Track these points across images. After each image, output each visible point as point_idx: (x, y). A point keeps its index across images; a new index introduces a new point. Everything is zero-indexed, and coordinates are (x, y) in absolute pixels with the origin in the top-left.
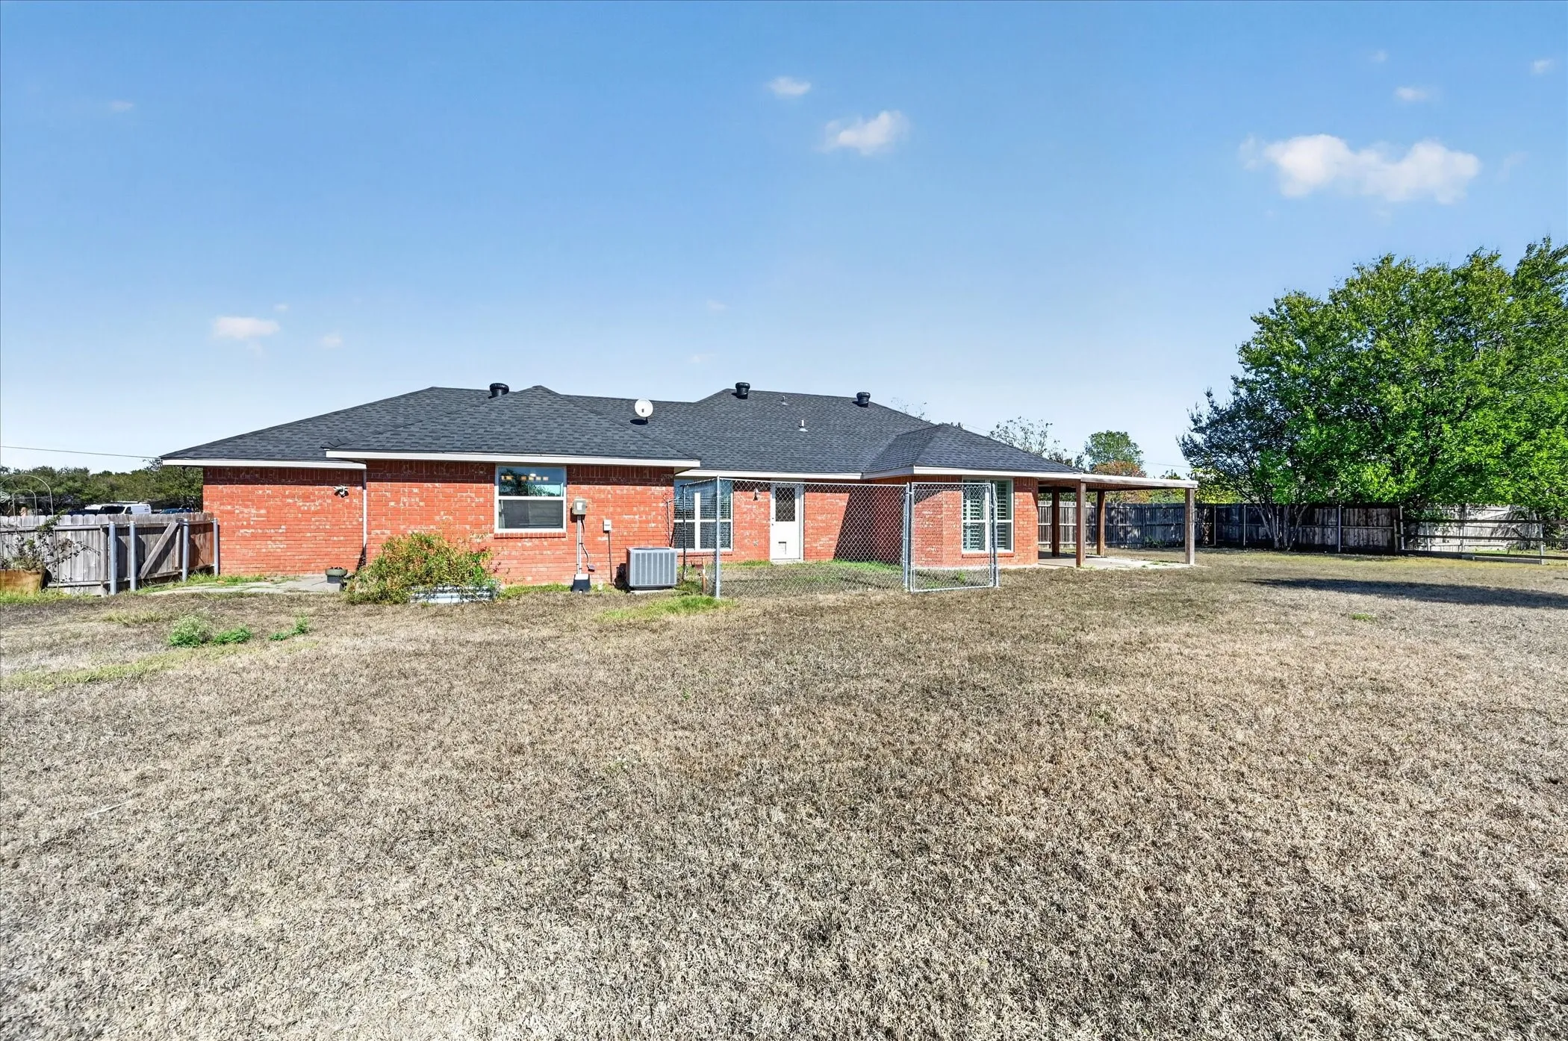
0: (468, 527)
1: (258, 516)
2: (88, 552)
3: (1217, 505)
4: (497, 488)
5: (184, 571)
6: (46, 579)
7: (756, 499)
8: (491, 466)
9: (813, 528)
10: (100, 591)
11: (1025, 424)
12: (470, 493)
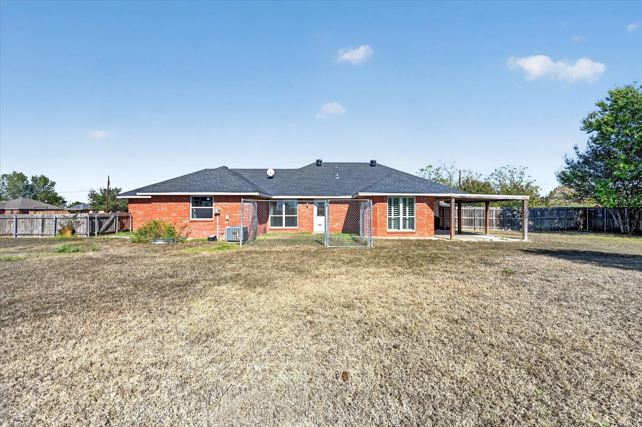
0: (181, 218)
1: (143, 214)
2: (84, 225)
3: (589, 208)
4: (191, 204)
5: (117, 231)
6: (73, 232)
7: (307, 207)
8: (189, 196)
9: (332, 219)
10: (85, 236)
11: (511, 169)
12: (182, 206)
